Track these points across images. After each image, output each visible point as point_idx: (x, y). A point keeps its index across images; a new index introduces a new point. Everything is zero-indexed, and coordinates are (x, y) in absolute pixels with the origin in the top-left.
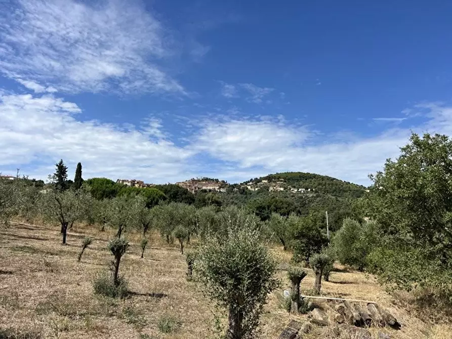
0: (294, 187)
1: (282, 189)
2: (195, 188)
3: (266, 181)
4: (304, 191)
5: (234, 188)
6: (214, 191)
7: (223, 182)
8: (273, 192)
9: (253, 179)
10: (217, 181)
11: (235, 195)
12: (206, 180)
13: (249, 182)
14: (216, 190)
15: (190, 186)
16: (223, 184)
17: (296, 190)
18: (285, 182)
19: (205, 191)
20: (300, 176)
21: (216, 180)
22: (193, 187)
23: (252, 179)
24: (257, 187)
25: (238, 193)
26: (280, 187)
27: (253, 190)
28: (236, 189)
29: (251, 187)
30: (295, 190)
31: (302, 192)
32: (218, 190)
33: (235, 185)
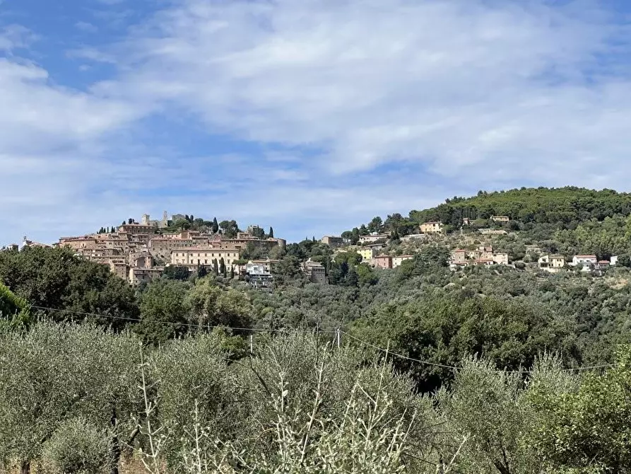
0: (553, 250)
1: (502, 259)
2: (141, 260)
3: (436, 228)
4: (592, 267)
5: (303, 257)
6: (220, 274)
7: (258, 232)
8: (467, 269)
9: (384, 219)
10: (231, 229)
11: (308, 288)
12: (187, 224)
13: (364, 231)
14: (228, 266)
15: (116, 252)
16: (259, 242)
17: (558, 263)
18: (515, 228)
19: (181, 273)
20: (576, 206)
21: (225, 224)
22: (132, 259)
23: (377, 220)
24: (399, 253)
25: (321, 278)
26: (495, 250)
27: (383, 263)
28: (310, 264)
29: (376, 255)
30: (555, 263)
31: (585, 269)
32: (237, 270)
33: (309, 245)
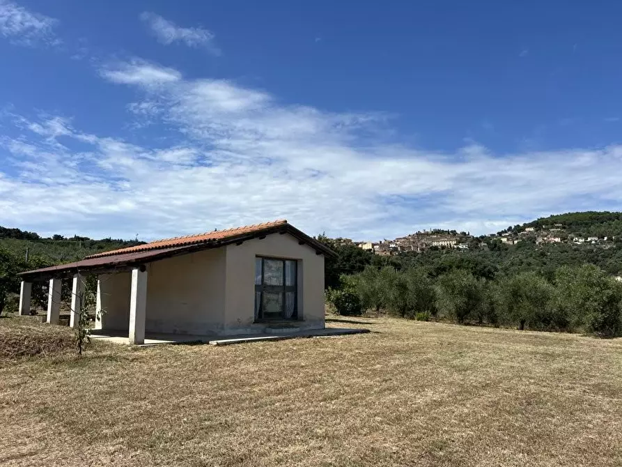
0: (580, 236)
1: (558, 240)
2: (422, 245)
3: (532, 229)
4: (596, 241)
5: (480, 242)
6: (449, 250)
7: (464, 233)
8: (543, 244)
9: (513, 227)
10: (454, 233)
11: (481, 253)
12: (438, 232)
13: (505, 232)
14: (452, 246)
15: (414, 242)
16: (464, 237)
17: (581, 240)
18: (564, 228)
19: (436, 248)
20: (590, 218)
21: (452, 232)
22: (419, 244)
23: (510, 228)
24: (517, 239)
25: (487, 249)
26: (555, 237)
27: (511, 243)
28: (482, 244)
29: (508, 240)
30: (580, 240)
31: (593, 242)
32: (455, 247)
33: (482, 237)
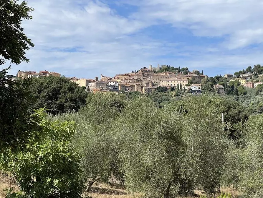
2: (148, 84)
5: (215, 83)
6: (179, 91)
7: (197, 72)
9: (253, 67)
10: (186, 71)
12: (168, 69)
13: (244, 72)
14: (183, 87)
15: (138, 81)
16: (197, 76)
21: (183, 69)
22: (144, 83)
23: (250, 68)
24: (257, 81)
25: (222, 91)
27: (250, 86)
28: (218, 86)
29: (247, 82)
32: (187, 88)
33: (218, 78)
